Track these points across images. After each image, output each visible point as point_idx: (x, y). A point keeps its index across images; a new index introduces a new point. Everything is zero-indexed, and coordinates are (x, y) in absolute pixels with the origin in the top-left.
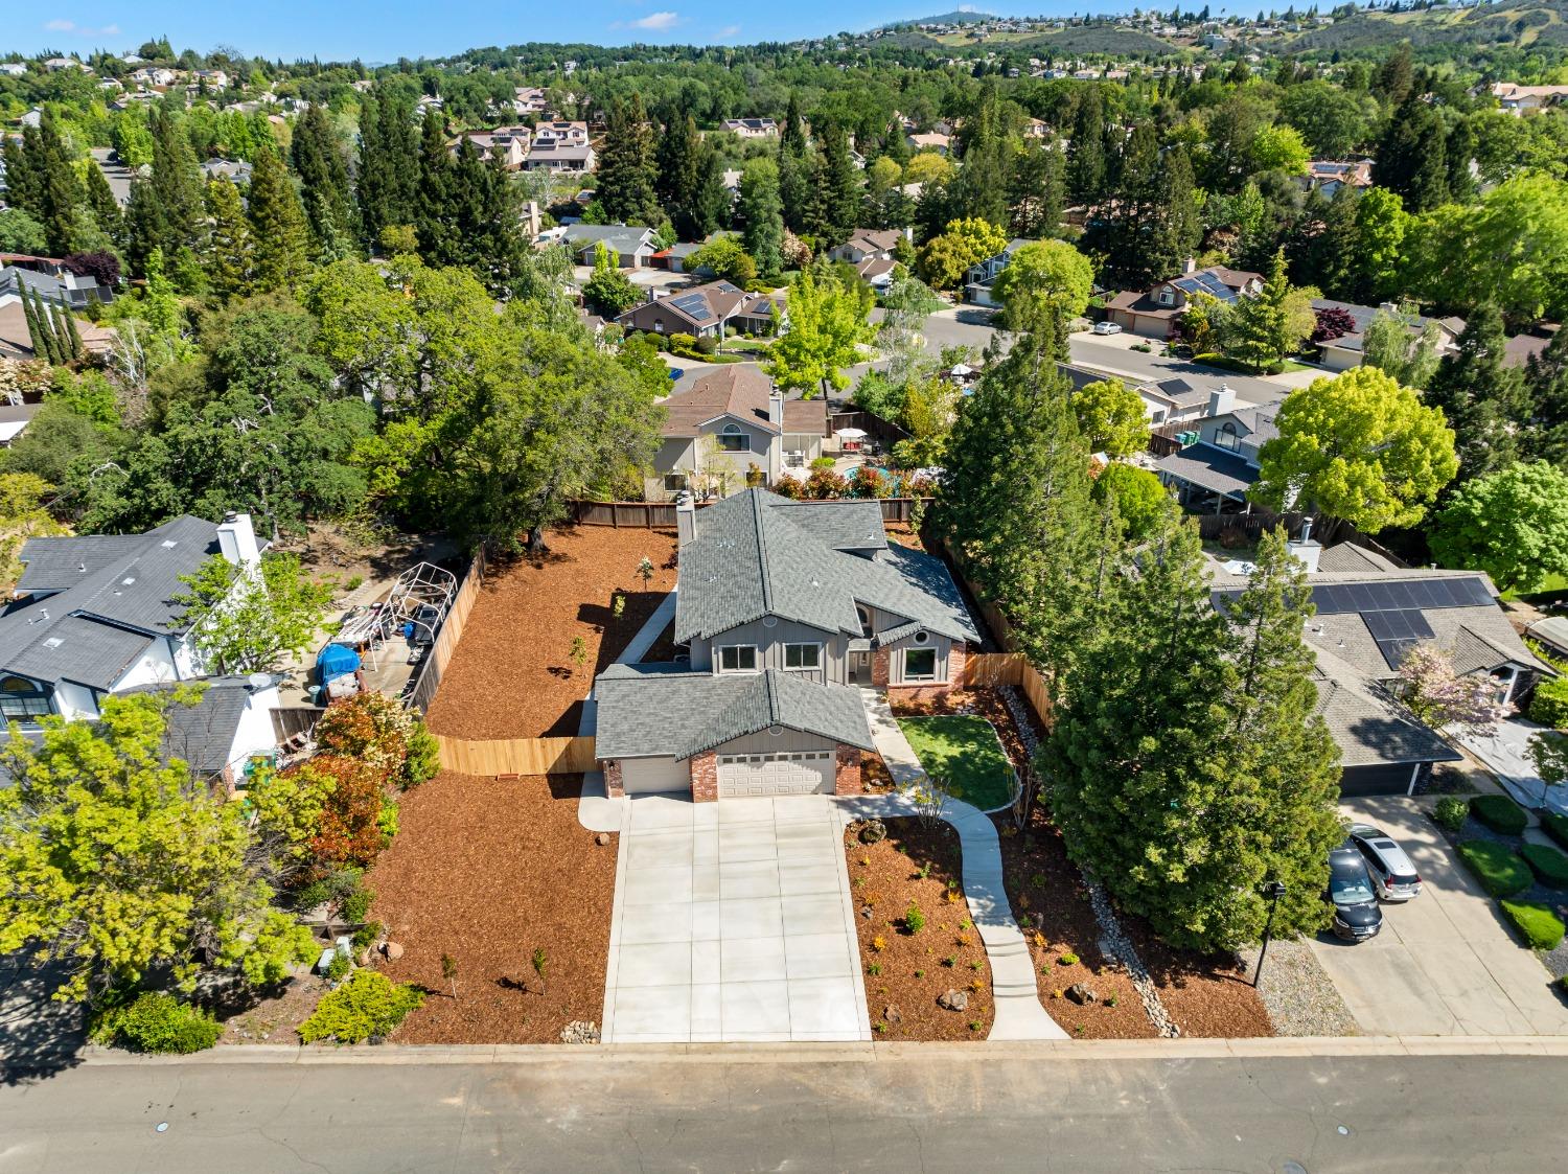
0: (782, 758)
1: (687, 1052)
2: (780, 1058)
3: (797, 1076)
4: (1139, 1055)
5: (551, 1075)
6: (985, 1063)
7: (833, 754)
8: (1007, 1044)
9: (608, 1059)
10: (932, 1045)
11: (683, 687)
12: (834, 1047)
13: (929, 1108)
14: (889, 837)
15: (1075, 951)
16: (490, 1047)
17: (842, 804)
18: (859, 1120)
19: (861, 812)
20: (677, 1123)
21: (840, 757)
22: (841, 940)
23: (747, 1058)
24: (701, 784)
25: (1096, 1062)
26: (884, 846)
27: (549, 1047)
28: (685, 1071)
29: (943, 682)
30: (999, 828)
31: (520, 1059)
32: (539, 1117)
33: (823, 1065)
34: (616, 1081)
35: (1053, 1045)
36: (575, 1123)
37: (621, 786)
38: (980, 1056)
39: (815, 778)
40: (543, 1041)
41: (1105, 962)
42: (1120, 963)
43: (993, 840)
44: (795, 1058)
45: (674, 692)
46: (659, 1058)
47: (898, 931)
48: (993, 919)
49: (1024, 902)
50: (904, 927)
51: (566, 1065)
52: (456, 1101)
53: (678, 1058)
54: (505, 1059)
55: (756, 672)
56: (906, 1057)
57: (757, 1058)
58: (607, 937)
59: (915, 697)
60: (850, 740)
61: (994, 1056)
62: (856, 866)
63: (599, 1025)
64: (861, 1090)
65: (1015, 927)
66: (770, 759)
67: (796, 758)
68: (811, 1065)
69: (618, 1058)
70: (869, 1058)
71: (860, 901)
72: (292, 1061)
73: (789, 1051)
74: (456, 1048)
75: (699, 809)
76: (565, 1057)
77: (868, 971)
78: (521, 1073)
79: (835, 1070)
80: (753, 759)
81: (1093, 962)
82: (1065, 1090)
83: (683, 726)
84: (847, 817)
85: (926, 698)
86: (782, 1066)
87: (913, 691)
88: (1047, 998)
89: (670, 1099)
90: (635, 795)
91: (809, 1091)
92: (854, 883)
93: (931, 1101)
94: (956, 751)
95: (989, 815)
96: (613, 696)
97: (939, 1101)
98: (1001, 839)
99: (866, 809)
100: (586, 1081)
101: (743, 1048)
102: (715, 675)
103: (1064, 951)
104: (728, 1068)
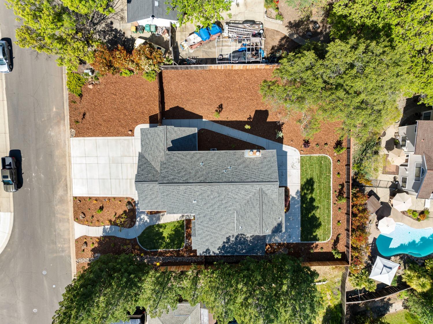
2: (68, 177)
3: (63, 179)
4: (72, 252)
5: (62, 128)
6: (68, 219)
8: (73, 226)
9: (67, 139)
10: (72, 209)
12: (71, 188)
13: (56, 205)
14: (128, 209)
16: (68, 114)
18: (53, 191)
20: (51, 155)
22: (97, 193)
25: (69, 243)
27: (69, 126)
28: (64, 156)
31: (66, 121)
32: (51, 127)
33: (67, 185)
34: (61, 142)
35: (73, 235)
36: (50, 134)
38: (70, 219)
41: (94, 254)
42: (94, 257)
46: (67, 151)
47: (100, 207)
48: (104, 230)
49: (107, 239)
51: (65, 131)
52: (54, 110)
53: (67, 155)
54: (66, 118)
56: (69, 203)
57: (68, 171)
58: (98, 136)
61: (71, 222)
62: (120, 200)
63: (75, 137)
64: (60, 192)
65: (102, 235)
69: (67, 142)
70: (69, 195)
71: (109, 199)
74: (68, 107)
77: (90, 198)
78: (62, 122)
79: (65, 188)
81: (94, 250)
82: (62, 234)
88: (85, 237)
89: (57, 153)
91: (60, 182)
96: (159, 132)
97: (58, 208)
100: (61, 135)
101: (70, 168)
103: (96, 245)
104: (65, 165)
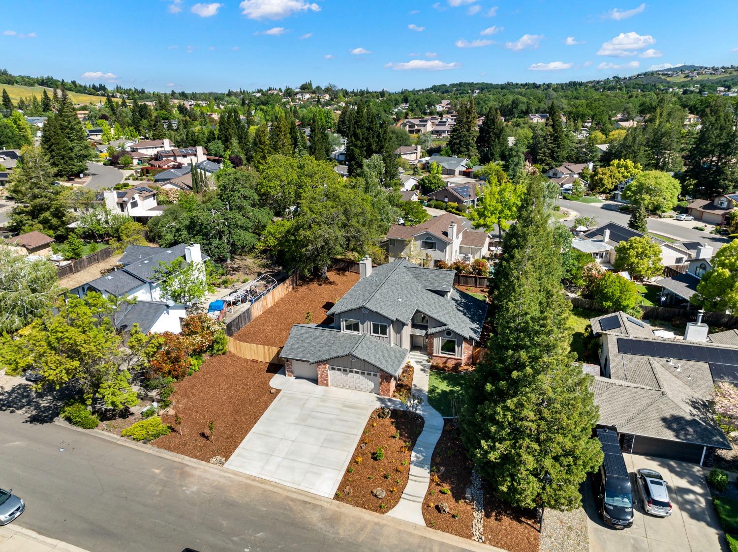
0: (357, 372)
1: (254, 480)
2: (289, 494)
3: (290, 503)
4: (455, 544)
5: (197, 473)
6: (377, 524)
7: (378, 374)
8: (393, 519)
9: (222, 473)
10: (358, 509)
11: (327, 334)
12: (315, 497)
13: (338, 534)
14: (391, 417)
15: (451, 490)
16: (182, 456)
17: (380, 399)
18: (304, 528)
19: (386, 404)
20: (230, 504)
21: (381, 377)
22: (345, 456)
23: (275, 490)
24: (321, 377)
25: (431, 540)
26: (388, 420)
27: (204, 462)
28: (248, 486)
29: (459, 358)
30: (445, 425)
31: (190, 464)
32: (182, 486)
33: (305, 502)
34: (219, 482)
35: (415, 526)
36: (193, 492)
37: (291, 372)
38: (377, 520)
39: (371, 385)
40: (202, 460)
41: (465, 498)
42: (473, 500)
43: (439, 430)
44: (295, 496)
45: (322, 336)
46: (241, 479)
47: (372, 458)
48: (420, 464)
49: (438, 460)
50: (375, 456)
51: (205, 471)
52: (157, 471)
53: (249, 481)
54: (185, 462)
55: (360, 333)
56: (343, 510)
57: (280, 491)
58: (251, 429)
59: (445, 362)
60: (385, 369)
61: (384, 522)
62: (370, 425)
63: (226, 460)
64: (314, 517)
65: (428, 471)
66: (351, 372)
67: (363, 374)
68: (299, 500)
69: (226, 474)
70: (325, 505)
71: (362, 441)
72: (115, 441)
73: (294, 492)
74: (171, 453)
75: (319, 389)
76: (207, 468)
77: (349, 471)
78: (187, 469)
79: (308, 506)
80: (344, 370)
81: (458, 495)
82: (407, 547)
83: (319, 350)
84: (378, 405)
85: (451, 364)
86: (287, 497)
87: (445, 360)
88: (425, 506)
89: (234, 495)
90: (297, 378)
91: (291, 510)
92: (364, 433)
93: (341, 531)
94: (448, 389)
95: (444, 419)
96: (298, 333)
97: (343, 532)
98: (444, 430)
99: (389, 404)
100: (208, 479)
101: (276, 485)
102: (342, 332)
103: (446, 487)
104: (265, 491)
